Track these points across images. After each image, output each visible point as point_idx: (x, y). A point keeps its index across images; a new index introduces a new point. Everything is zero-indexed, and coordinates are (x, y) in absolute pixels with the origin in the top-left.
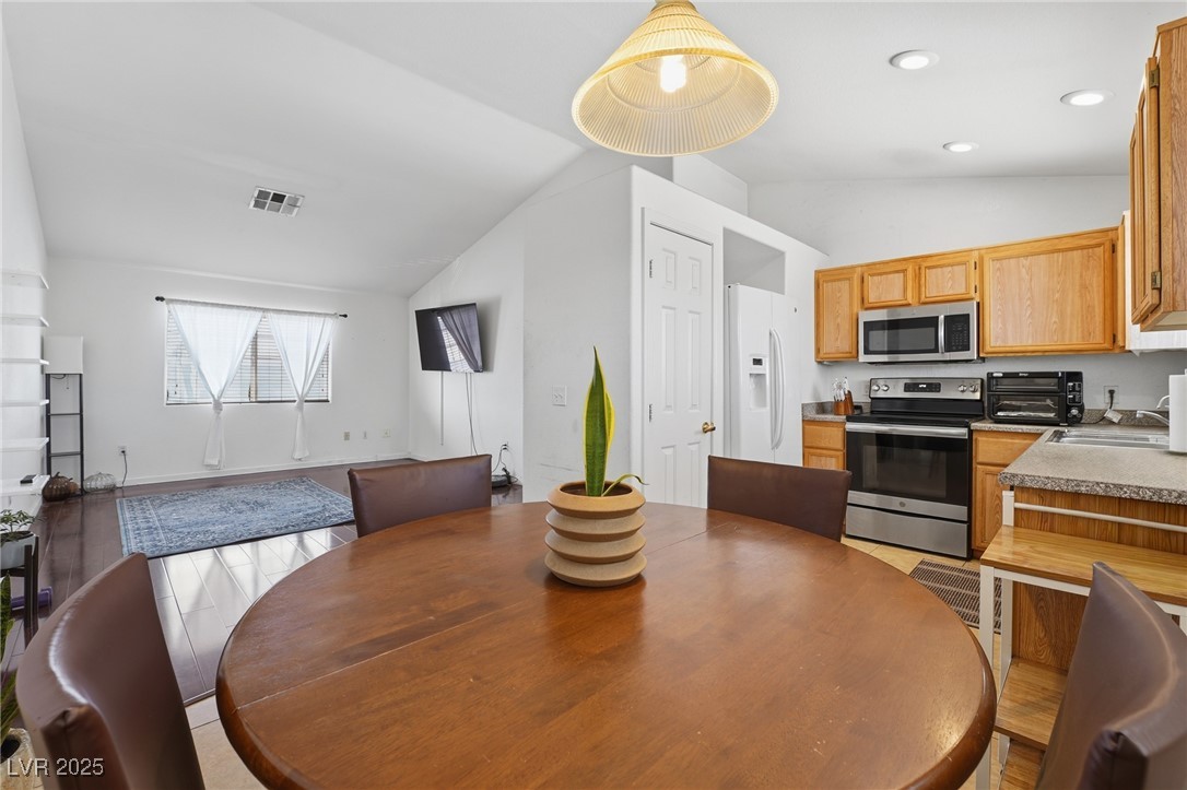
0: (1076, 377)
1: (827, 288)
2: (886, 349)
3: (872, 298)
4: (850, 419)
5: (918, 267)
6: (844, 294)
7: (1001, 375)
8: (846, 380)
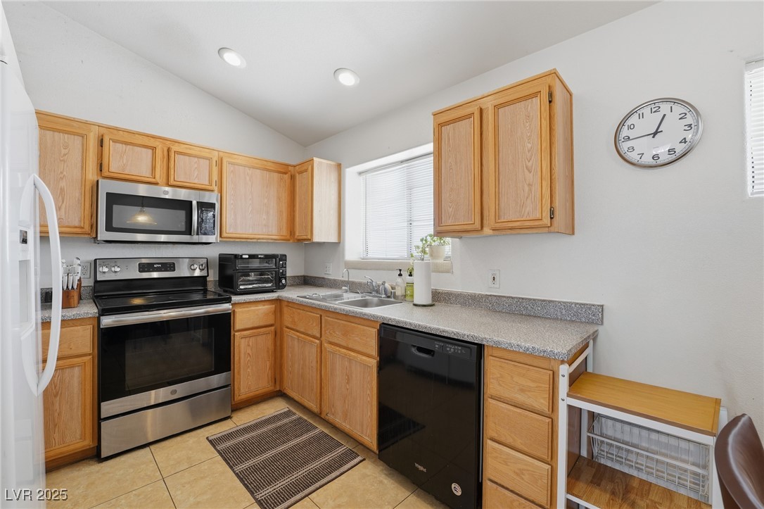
0: (283, 258)
1: (44, 135)
3: (114, 167)
5: (166, 149)
6: (72, 152)
7: (247, 256)
8: (79, 262)
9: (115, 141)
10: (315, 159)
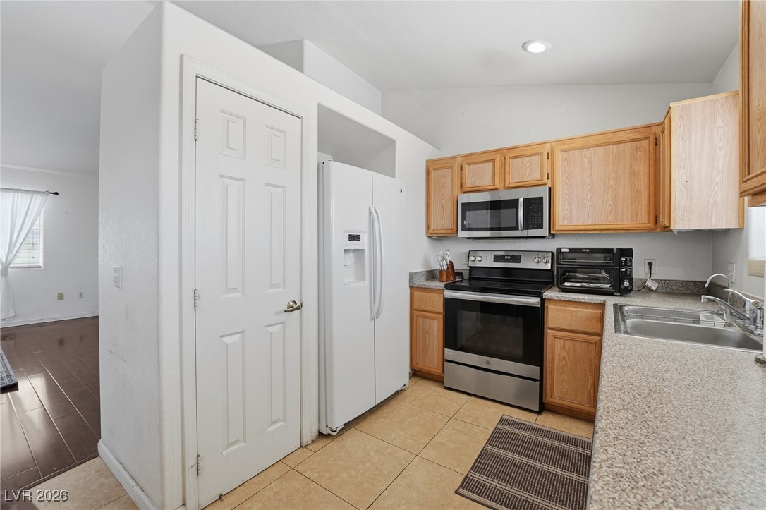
0: (628, 253)
1: (434, 174)
2: (489, 226)
3: (469, 184)
4: (448, 287)
5: (502, 157)
6: (447, 178)
9: (469, 164)
10: (671, 105)
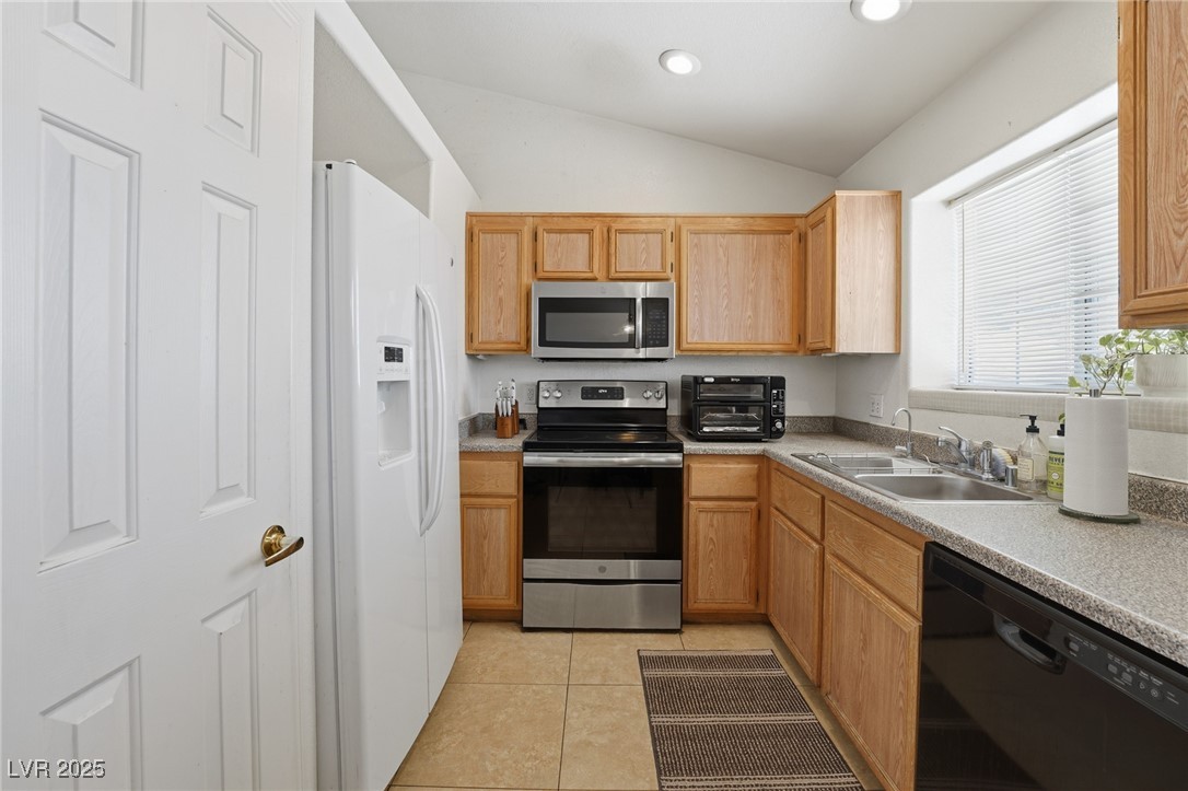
0: (779, 383)
1: (484, 241)
3: (548, 265)
4: (528, 447)
5: (605, 229)
7: (712, 380)
8: (514, 384)
9: (549, 231)
10: (838, 193)
